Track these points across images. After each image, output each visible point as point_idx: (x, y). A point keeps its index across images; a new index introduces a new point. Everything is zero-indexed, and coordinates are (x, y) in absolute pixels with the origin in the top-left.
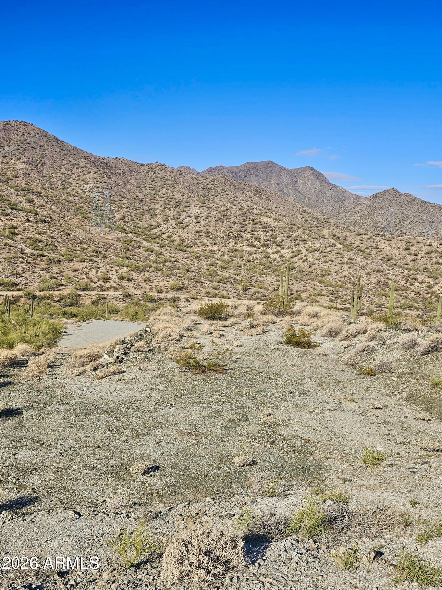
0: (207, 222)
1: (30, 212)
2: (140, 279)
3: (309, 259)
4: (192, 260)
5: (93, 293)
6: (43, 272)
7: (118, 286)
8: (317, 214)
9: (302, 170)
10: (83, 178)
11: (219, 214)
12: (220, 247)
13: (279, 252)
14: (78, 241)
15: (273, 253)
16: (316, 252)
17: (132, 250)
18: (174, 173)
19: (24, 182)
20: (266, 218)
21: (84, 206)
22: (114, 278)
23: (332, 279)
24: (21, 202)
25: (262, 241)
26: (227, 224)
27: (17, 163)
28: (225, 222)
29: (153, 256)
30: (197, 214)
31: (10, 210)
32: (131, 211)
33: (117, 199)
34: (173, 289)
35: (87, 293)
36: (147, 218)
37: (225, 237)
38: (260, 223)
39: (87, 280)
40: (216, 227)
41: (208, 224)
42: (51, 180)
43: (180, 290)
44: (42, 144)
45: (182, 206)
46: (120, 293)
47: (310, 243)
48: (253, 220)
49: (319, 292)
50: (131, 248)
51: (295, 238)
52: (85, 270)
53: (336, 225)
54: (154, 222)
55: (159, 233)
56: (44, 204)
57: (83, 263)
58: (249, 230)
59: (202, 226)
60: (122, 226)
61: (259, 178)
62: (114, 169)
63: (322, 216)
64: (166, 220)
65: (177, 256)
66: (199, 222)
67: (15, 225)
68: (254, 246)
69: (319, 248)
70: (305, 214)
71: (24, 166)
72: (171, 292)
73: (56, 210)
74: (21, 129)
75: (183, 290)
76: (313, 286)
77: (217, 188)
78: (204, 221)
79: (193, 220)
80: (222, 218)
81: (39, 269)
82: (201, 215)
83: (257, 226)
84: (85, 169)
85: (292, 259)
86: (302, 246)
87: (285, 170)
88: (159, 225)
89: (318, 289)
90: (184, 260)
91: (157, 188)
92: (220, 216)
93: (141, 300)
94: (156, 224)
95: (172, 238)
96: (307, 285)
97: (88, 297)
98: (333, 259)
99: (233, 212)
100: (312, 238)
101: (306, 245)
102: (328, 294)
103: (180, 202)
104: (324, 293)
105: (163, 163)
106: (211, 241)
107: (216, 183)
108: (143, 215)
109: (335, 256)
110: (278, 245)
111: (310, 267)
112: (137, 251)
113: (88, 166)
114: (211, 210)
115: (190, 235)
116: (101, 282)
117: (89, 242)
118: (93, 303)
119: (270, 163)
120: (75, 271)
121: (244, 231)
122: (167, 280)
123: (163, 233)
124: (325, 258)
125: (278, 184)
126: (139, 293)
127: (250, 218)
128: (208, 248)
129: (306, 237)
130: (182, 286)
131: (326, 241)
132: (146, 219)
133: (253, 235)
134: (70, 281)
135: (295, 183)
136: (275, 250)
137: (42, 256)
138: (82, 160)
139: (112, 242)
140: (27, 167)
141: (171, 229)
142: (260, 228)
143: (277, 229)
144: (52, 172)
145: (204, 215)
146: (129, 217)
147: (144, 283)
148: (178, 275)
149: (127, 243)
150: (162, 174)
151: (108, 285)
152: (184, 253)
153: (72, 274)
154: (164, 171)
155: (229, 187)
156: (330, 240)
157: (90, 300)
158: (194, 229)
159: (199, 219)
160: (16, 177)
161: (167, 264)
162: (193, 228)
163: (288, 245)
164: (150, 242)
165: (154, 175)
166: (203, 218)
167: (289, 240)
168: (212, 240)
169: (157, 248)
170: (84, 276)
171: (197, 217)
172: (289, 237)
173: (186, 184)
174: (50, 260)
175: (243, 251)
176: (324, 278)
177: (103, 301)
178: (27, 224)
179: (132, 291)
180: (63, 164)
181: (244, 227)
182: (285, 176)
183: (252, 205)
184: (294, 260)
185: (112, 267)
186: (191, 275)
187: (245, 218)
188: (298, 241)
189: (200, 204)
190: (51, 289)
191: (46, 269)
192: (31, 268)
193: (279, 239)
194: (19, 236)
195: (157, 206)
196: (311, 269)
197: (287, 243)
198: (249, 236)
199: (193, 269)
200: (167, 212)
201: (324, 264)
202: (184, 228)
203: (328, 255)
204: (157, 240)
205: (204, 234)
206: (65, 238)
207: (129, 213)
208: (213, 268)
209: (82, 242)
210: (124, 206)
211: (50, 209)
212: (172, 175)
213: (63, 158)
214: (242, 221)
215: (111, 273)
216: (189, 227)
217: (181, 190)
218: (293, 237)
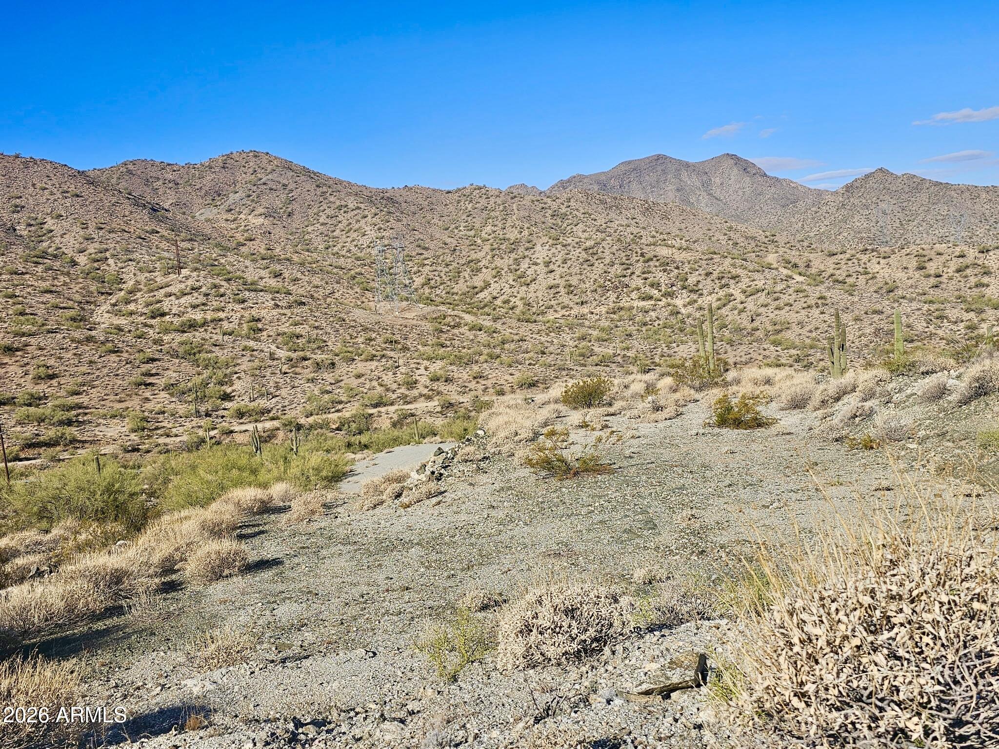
0: (566, 269)
1: (278, 292)
2: (466, 377)
3: (748, 308)
4: (548, 335)
5: (392, 409)
6: (309, 385)
7: (431, 393)
8: (753, 231)
9: (717, 161)
10: (357, 226)
11: (583, 253)
12: (592, 307)
13: (696, 301)
14: (360, 329)
15: (685, 306)
16: (760, 294)
17: (448, 331)
18: (502, 198)
19: (263, 247)
20: (665, 248)
21: (363, 271)
22: (424, 380)
23: (793, 335)
24: (261, 278)
25: (663, 288)
26: (599, 268)
27: (250, 217)
28: (596, 265)
29: (483, 337)
30: (547, 258)
31: (247, 293)
32: (439, 268)
33: (414, 254)
34: (521, 386)
35: (383, 409)
36: (467, 276)
37: (599, 290)
38: (655, 259)
39: (380, 389)
40: (581, 274)
41: (568, 271)
42: (306, 237)
43: (534, 385)
44: (285, 182)
45: (521, 249)
46: (436, 403)
47: (748, 280)
48: (642, 255)
49: (775, 361)
50: (445, 328)
51: (720, 275)
52: (376, 373)
53: (788, 245)
54: (478, 281)
55: (489, 298)
56: (299, 275)
57: (371, 363)
58: (638, 273)
59: (557, 276)
60: (427, 295)
61: (644, 185)
62: (404, 205)
63: (761, 232)
64: (498, 275)
65: (522, 332)
66: (551, 272)
67: (256, 316)
68: (651, 298)
69: (763, 287)
70: (732, 234)
71: (261, 220)
72: (518, 390)
73: (319, 284)
74: (251, 164)
75: (539, 385)
76: (762, 351)
77: (575, 212)
78: (561, 268)
79: (542, 269)
80: (590, 258)
81: (301, 382)
82: (553, 260)
83: (651, 263)
84: (358, 211)
85: (719, 311)
86: (733, 286)
87: (687, 165)
88: (487, 285)
89: (772, 356)
90: (534, 336)
91: (477, 226)
92: (586, 256)
93: (471, 411)
94: (482, 284)
95: (511, 304)
96: (751, 351)
97: (384, 416)
98: (791, 301)
99: (607, 247)
100: (749, 271)
101: (740, 284)
102: (791, 361)
103: (516, 242)
104: (783, 361)
105: (481, 185)
106: (576, 299)
107: (572, 203)
108: (459, 273)
109: (794, 296)
110: (691, 291)
111: (752, 321)
112: (456, 331)
113: (362, 206)
114: (569, 248)
115: (540, 294)
116: (403, 390)
117: (377, 327)
118: (394, 425)
119: (659, 157)
120: (359, 376)
121: (630, 276)
122: (510, 372)
123: (495, 298)
124: (777, 302)
125: (678, 190)
126: (466, 399)
127: (636, 253)
128: (572, 312)
129: (739, 271)
130: (536, 379)
131: (775, 272)
132: (465, 278)
133: (646, 279)
134: (353, 394)
135: (706, 185)
136: (688, 300)
137: (305, 359)
138: (352, 198)
139: (415, 322)
140: (266, 222)
141: (507, 289)
142: (656, 266)
143: (686, 264)
144: (306, 223)
145: (560, 258)
146: (438, 278)
147: (474, 382)
148: (527, 362)
149: (439, 320)
150: (483, 202)
151: (415, 392)
152: (534, 325)
153: (354, 383)
154: (484, 196)
155: (594, 207)
156: (782, 270)
157: (389, 421)
158: (545, 284)
159: (552, 267)
160: (251, 240)
161: (506, 346)
162: (544, 282)
163: (709, 288)
164: (475, 314)
165: (470, 207)
166: (558, 263)
167: (709, 279)
168: (577, 297)
169: (487, 323)
170: (375, 383)
171: (547, 264)
172: (708, 274)
173: (523, 213)
174: (318, 364)
175: (631, 308)
176: (779, 337)
177: (409, 420)
178: (275, 312)
179: (454, 398)
180: (321, 208)
181: (628, 269)
182: (689, 176)
183: (638, 230)
184: (723, 311)
185: (418, 364)
186: (550, 359)
187: (629, 253)
188: (725, 279)
189: (550, 241)
190: (325, 410)
191: (312, 380)
192: (288, 381)
193: (692, 280)
194: (265, 333)
195: (480, 255)
196: (756, 324)
197: (707, 285)
198: (640, 282)
199: (551, 349)
200: (498, 262)
201: (777, 312)
202: (528, 285)
203: (781, 295)
204: (486, 309)
205: (562, 290)
206: (337, 326)
207: (436, 273)
208: (584, 343)
209: (366, 329)
210: (426, 262)
211: (309, 283)
212: (499, 201)
213: (321, 199)
214: (624, 260)
215: (418, 372)
216: (537, 282)
217: (517, 223)
218: (715, 275)
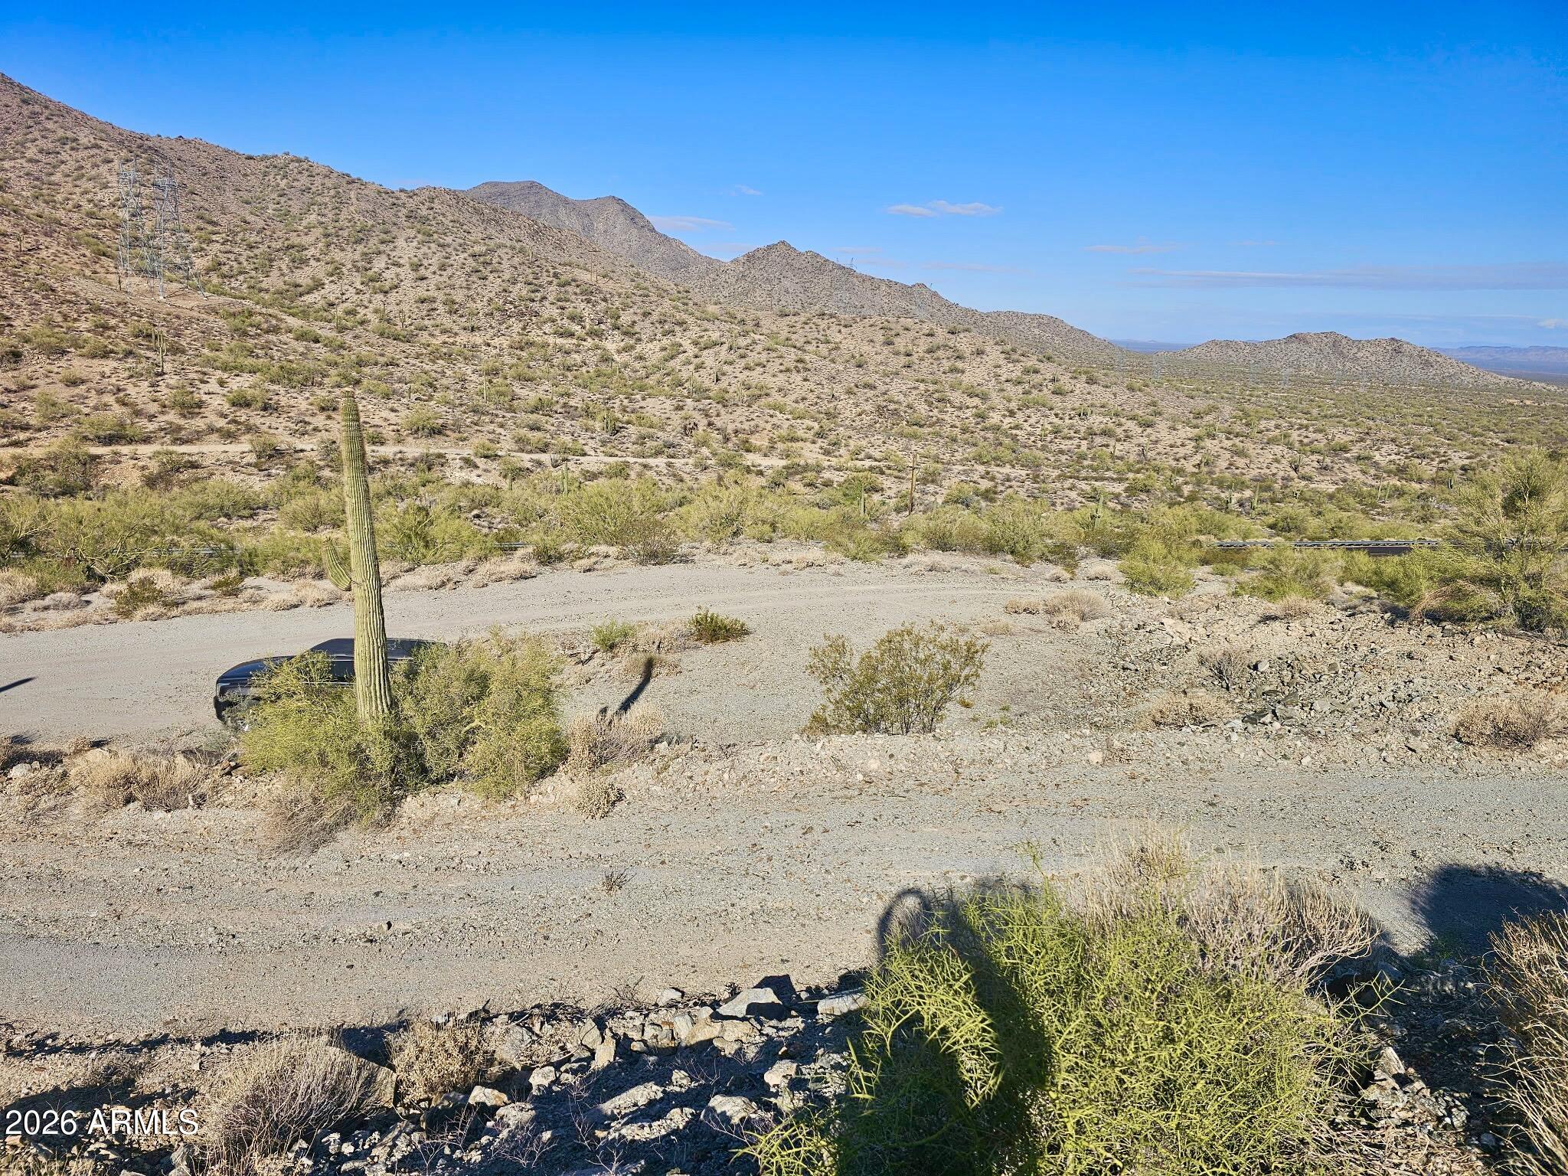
0: (444, 278)
7: (233, 428)
10: (93, 173)
11: (471, 260)
12: (488, 336)
13: (632, 347)
15: (619, 352)
17: (259, 335)
25: (588, 324)
26: (495, 284)
28: (491, 278)
29: (321, 352)
30: (415, 260)
32: (236, 250)
34: (416, 432)
37: (497, 314)
38: (573, 284)
39: (118, 409)
40: (469, 289)
41: (448, 282)
43: (440, 433)
45: (374, 241)
47: (697, 328)
48: (556, 275)
50: (252, 330)
51: (661, 318)
54: (303, 277)
55: (322, 303)
58: (551, 298)
59: (432, 287)
64: (336, 272)
66: (422, 279)
68: (572, 335)
72: (410, 439)
75: (448, 433)
78: (437, 276)
79: (406, 272)
80: (481, 268)
82: (425, 262)
83: (568, 288)
84: (97, 151)
86: (679, 335)
88: (318, 285)
89: (784, 426)
92: (474, 264)
94: (310, 282)
95: (358, 316)
99: (505, 257)
101: (688, 333)
102: (810, 435)
104: (800, 434)
106: (463, 322)
108: (271, 260)
110: (626, 333)
112: (272, 337)
113: (104, 145)
114: (449, 250)
115: (405, 308)
116: (172, 417)
121: (541, 301)
122: (390, 406)
123: (332, 304)
127: (547, 271)
128: (458, 339)
129: (685, 317)
130: (440, 421)
132: (280, 269)
133: (563, 309)
136: (622, 344)
141: (351, 294)
142: (576, 294)
143: (616, 297)
145: (435, 261)
146: (234, 264)
148: (413, 396)
151: (199, 423)
154: (307, 173)
158: (413, 295)
159: (422, 272)
161: (365, 370)
162: (410, 292)
166: (432, 269)
167: (647, 322)
168: (464, 319)
169: (327, 333)
171: (416, 267)
172: (646, 314)
173: (365, 206)
175: (545, 345)
181: (537, 291)
186: (450, 396)
187: (537, 270)
188: (669, 326)
193: (625, 318)
195: (306, 240)
197: (645, 328)
198: (555, 312)
200: (337, 255)
202: (386, 292)
203: (749, 353)
205: (441, 307)
207: (232, 256)
210: (214, 237)
213: (30, 122)
214: (531, 277)
216: (400, 290)
218: (655, 317)
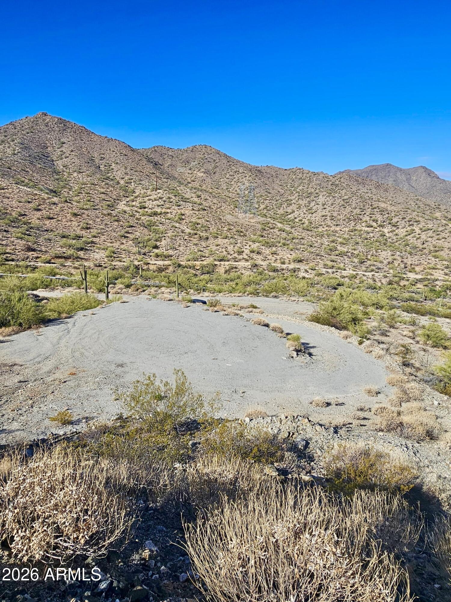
1: (195, 204)
2: (268, 252)
3: (422, 237)
4: (316, 238)
5: (227, 263)
6: (194, 246)
8: (428, 202)
9: (416, 169)
10: (241, 181)
11: (342, 201)
12: (342, 228)
13: (394, 231)
14: (227, 224)
15: (389, 232)
16: (429, 231)
17: (268, 230)
18: (310, 174)
19: (198, 185)
20: (383, 203)
21: (239, 200)
22: (247, 251)
23: (445, 254)
24: (192, 197)
25: (379, 223)
26: (348, 209)
27: (198, 173)
28: (347, 207)
29: (284, 235)
30: (324, 202)
31: (182, 202)
32: (273, 202)
33: (264, 195)
35: (222, 263)
36: (285, 207)
37: (346, 220)
38: (377, 208)
40: (339, 211)
41: (333, 209)
42: (219, 183)
43: (301, 261)
44: (215, 159)
45: (312, 197)
46: (249, 264)
47: (424, 223)
48: (371, 205)
49: (434, 266)
50: (267, 228)
51: (410, 219)
52: (226, 245)
53: (446, 211)
54: (289, 210)
55: (293, 218)
56: (208, 198)
57: (225, 240)
58: (368, 214)
59: (327, 211)
60: (264, 213)
61: (378, 177)
62: (265, 174)
63: (433, 203)
64: (299, 208)
65: (303, 235)
66: (325, 209)
67: (183, 213)
68: (372, 227)
69: (432, 228)
70: (418, 202)
71: (202, 174)
73: (216, 202)
74: (203, 150)
75: (304, 262)
76: (427, 260)
77: (343, 184)
78: (330, 208)
79: (320, 207)
80: (345, 204)
81: (191, 245)
82: (327, 203)
83: (375, 210)
84: (243, 174)
85: (406, 237)
86: (415, 226)
87: (401, 170)
88: (293, 212)
89: (433, 263)
90: (309, 237)
91: (296, 186)
92: (343, 203)
93: (265, 270)
94: (291, 211)
95: (303, 222)
96: (421, 259)
97: (222, 266)
98: (446, 237)
99: (354, 200)
100: (426, 219)
101: (419, 225)
102: (443, 267)
103: (311, 193)
104: (438, 267)
105: (301, 168)
106: (335, 223)
107: (342, 180)
108: (281, 205)
109: (448, 234)
110: (393, 226)
111: (423, 244)
112: (272, 230)
113: (245, 172)
114: (335, 198)
115: (317, 218)
117: (235, 224)
118: (226, 272)
119: (388, 165)
120: (217, 246)
121: (363, 215)
122: (291, 253)
123: (296, 218)
124: (438, 236)
125: (394, 181)
126: (264, 264)
127: (369, 204)
128: (331, 229)
129: (420, 219)
130: (303, 258)
131: (439, 222)
132: (283, 207)
133: (371, 217)
135: (408, 180)
136: (391, 230)
137: (196, 234)
138: (242, 168)
139: (254, 224)
140: (204, 175)
141: (302, 215)
142: (377, 212)
143: (393, 213)
144: (220, 177)
145: (330, 203)
146: (271, 206)
147: (271, 256)
148: (301, 250)
149: (265, 225)
150: (300, 175)
152: (310, 232)
153: (214, 248)
154: (301, 173)
155: (352, 182)
156: (443, 221)
157: (224, 269)
158: (320, 214)
160: (194, 181)
161: (294, 241)
162: (320, 213)
163: (403, 225)
164: (283, 224)
165: (294, 177)
166: (329, 205)
167: (403, 221)
169: (288, 229)
170: (224, 250)
171: (323, 205)
172: (403, 218)
173: (318, 182)
174: (201, 237)
175: (361, 230)
176: (437, 253)
177: (234, 270)
178: (191, 212)
179: (260, 262)
180: (228, 171)
181: (363, 211)
182: (401, 175)
183: (371, 195)
184: (408, 237)
185: (247, 243)
186: (313, 250)
187: (365, 204)
188: (412, 222)
189: (327, 194)
190: (196, 260)
191: (196, 244)
192: (186, 243)
193: (395, 220)
194: (184, 221)
195: (293, 198)
196: (424, 246)
197: (402, 224)
198: (368, 218)
199: (316, 245)
201: (437, 241)
202: (313, 214)
203: (441, 233)
204: (290, 223)
205: (328, 218)
206: (217, 221)
207: (271, 204)
208: (333, 244)
209: (229, 224)
210: (267, 198)
211: (212, 201)
212: (308, 176)
213: (229, 167)
214: (362, 207)
215: (246, 247)
216: (317, 213)
217: (314, 186)
218: (407, 219)
